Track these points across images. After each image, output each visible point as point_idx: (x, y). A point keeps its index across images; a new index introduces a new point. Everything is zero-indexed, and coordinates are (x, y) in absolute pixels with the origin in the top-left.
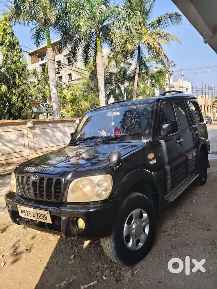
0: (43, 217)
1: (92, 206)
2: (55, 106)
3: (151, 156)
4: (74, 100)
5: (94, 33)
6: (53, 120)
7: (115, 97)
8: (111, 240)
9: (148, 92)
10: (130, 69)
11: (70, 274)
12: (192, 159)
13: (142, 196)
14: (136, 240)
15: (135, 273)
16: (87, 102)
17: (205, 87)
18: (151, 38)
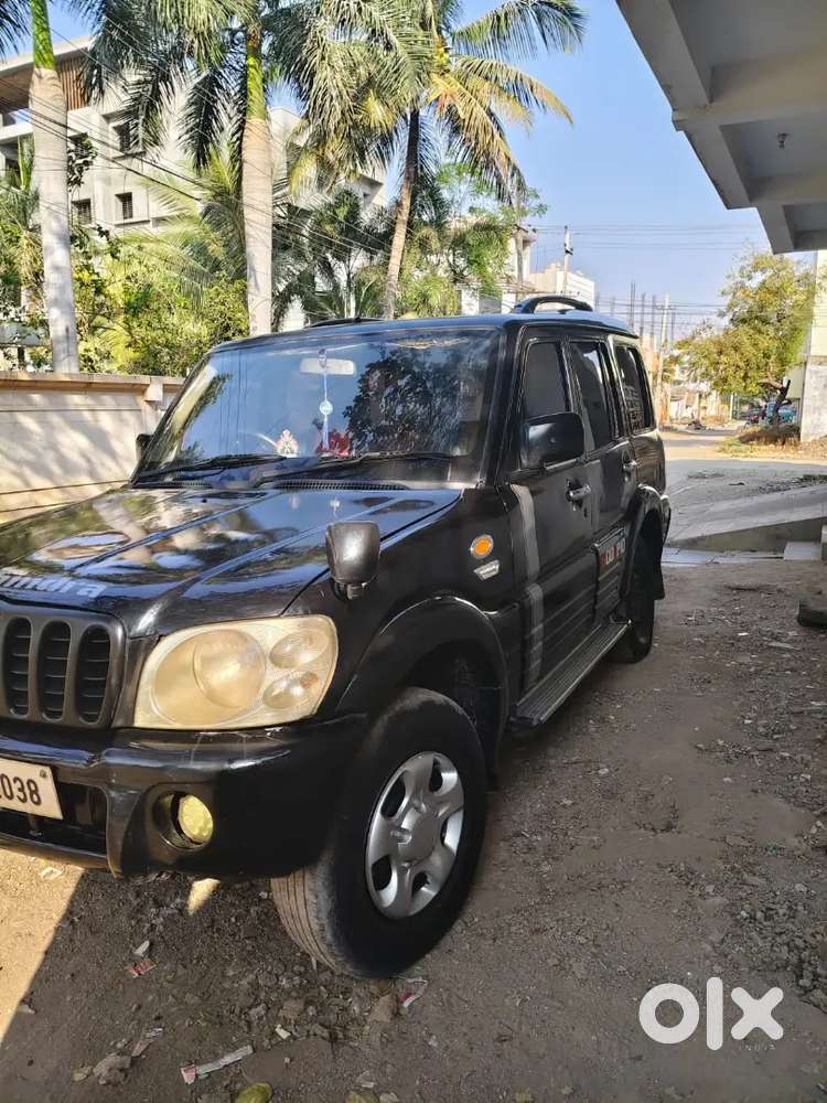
0: (21, 790)
1: (246, 747)
2: (59, 324)
3: (482, 546)
4: (140, 304)
5: (240, 35)
6: (49, 377)
7: (309, 306)
8: (320, 883)
9: (435, 300)
10: (374, 201)
11: (135, 1022)
12: (612, 564)
13: (444, 704)
14: (413, 877)
15: (406, 1004)
16: (193, 318)
17: (643, 301)
18: (464, 90)
